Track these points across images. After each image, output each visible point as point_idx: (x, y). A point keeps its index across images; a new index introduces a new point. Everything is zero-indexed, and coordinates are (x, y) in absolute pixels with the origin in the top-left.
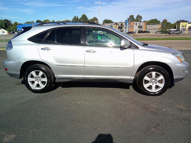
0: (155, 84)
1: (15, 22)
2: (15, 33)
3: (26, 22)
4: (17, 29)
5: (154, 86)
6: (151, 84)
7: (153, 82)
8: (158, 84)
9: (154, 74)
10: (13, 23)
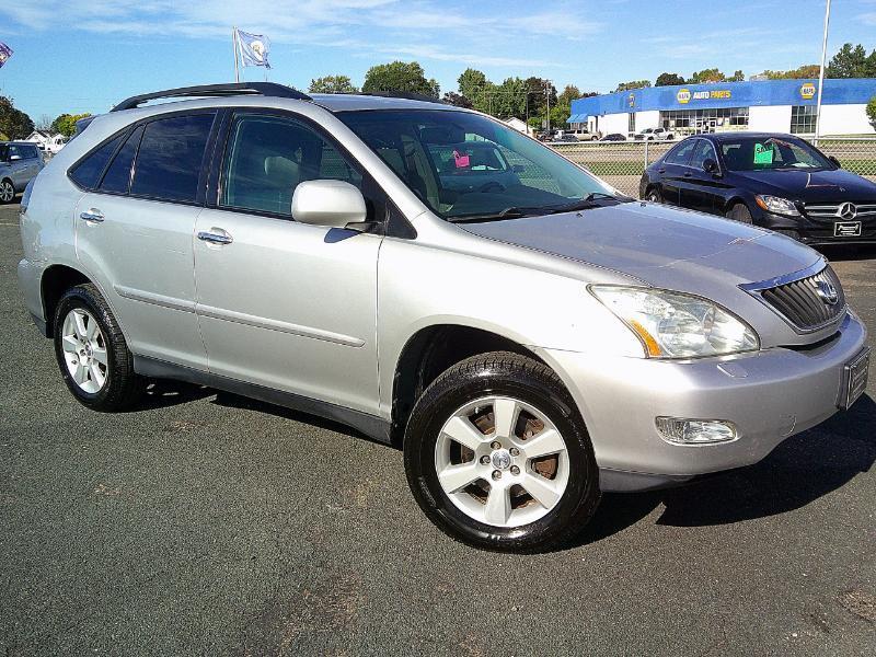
0: (507, 480)
1: (568, 88)
2: (556, 137)
3: (622, 85)
4: (569, 116)
5: (499, 490)
6: (486, 473)
7: (497, 461)
8: (528, 481)
9: (506, 409)
10: (560, 91)
